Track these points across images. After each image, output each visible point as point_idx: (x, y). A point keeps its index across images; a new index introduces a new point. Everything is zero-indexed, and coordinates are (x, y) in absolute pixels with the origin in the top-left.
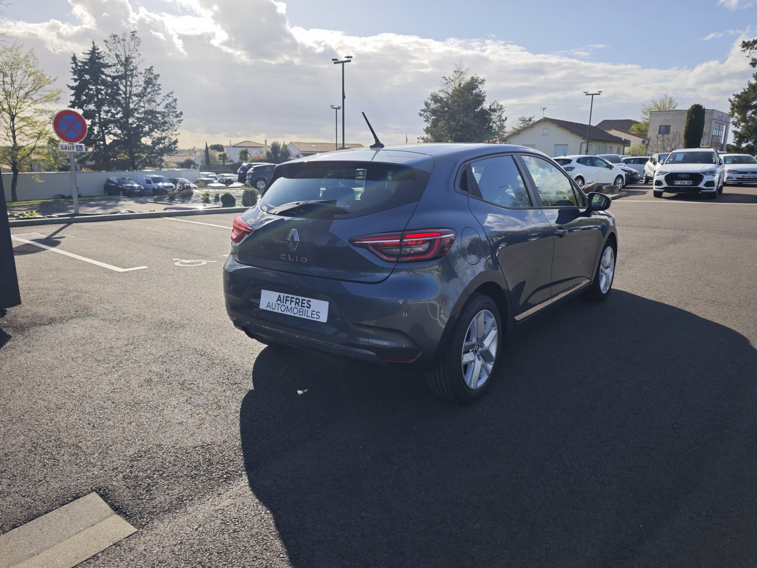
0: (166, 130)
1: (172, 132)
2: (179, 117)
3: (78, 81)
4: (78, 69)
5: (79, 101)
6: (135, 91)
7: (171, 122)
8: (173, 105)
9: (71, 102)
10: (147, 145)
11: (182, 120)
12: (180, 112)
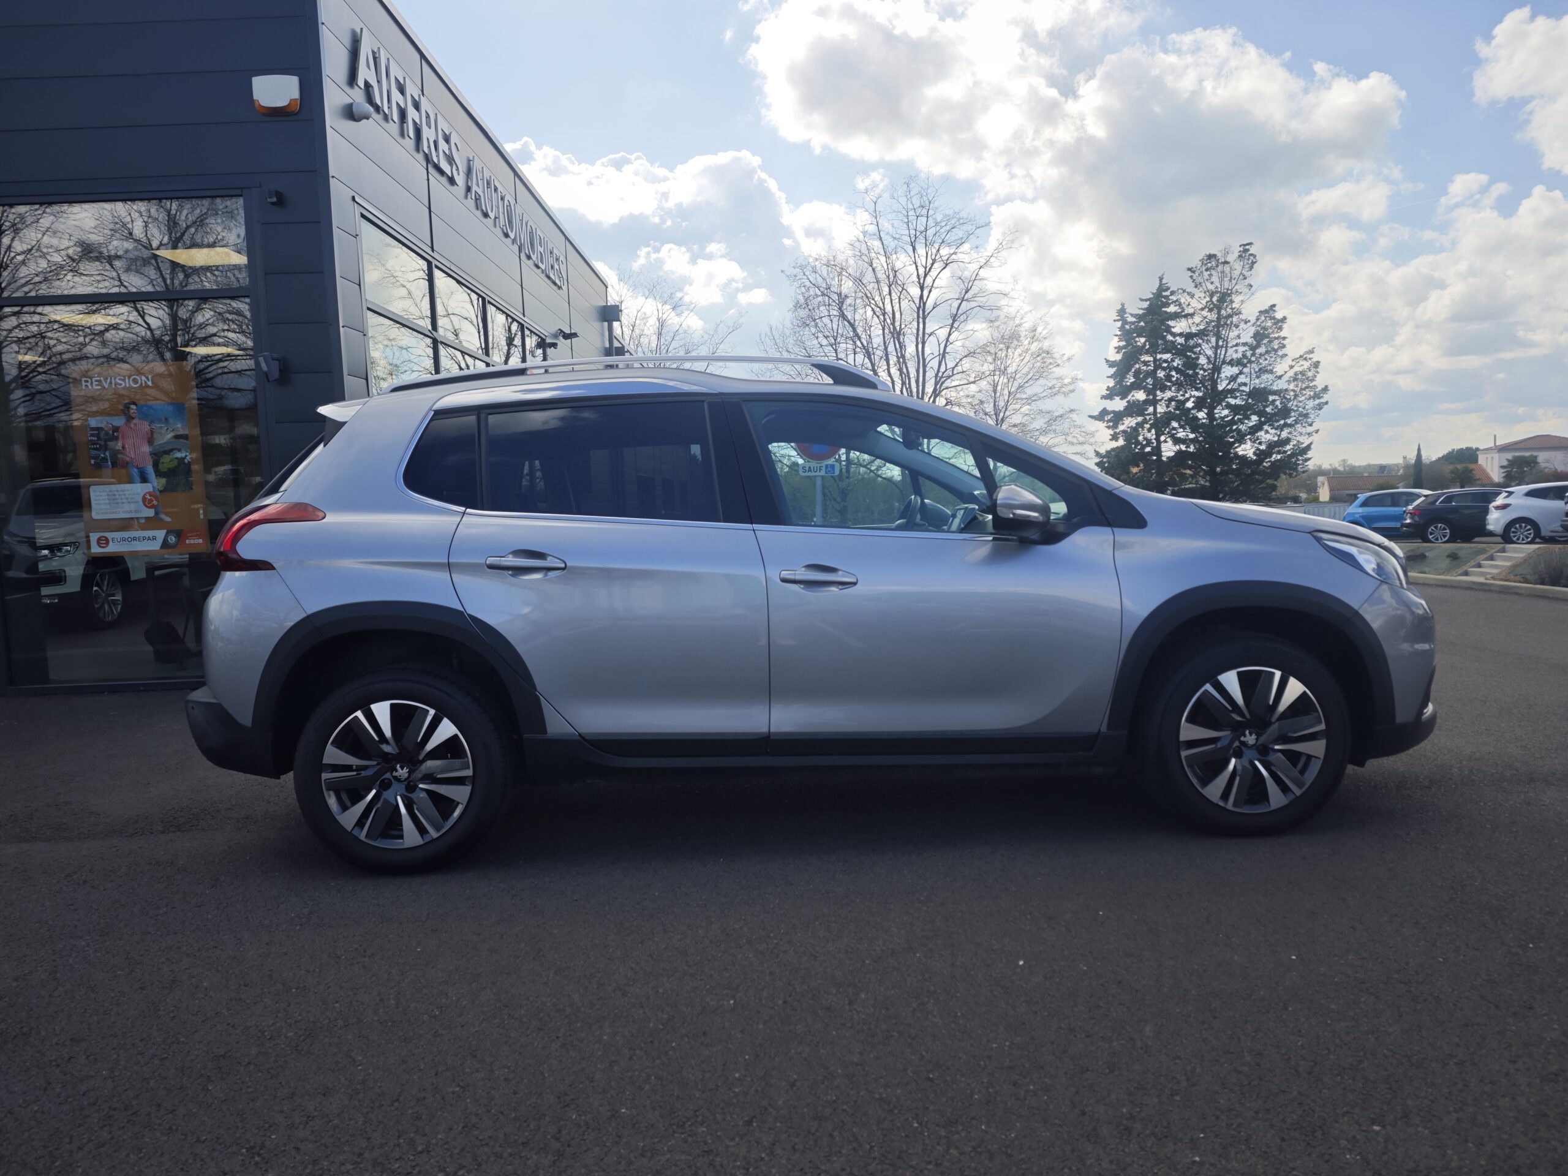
0: (1290, 426)
1: (1303, 430)
2: (1319, 398)
3: (1123, 351)
4: (1127, 330)
5: (1121, 385)
6: (1232, 354)
7: (1300, 409)
8: (1310, 374)
9: (1108, 389)
10: (1247, 458)
11: (1327, 403)
12: (1323, 387)
